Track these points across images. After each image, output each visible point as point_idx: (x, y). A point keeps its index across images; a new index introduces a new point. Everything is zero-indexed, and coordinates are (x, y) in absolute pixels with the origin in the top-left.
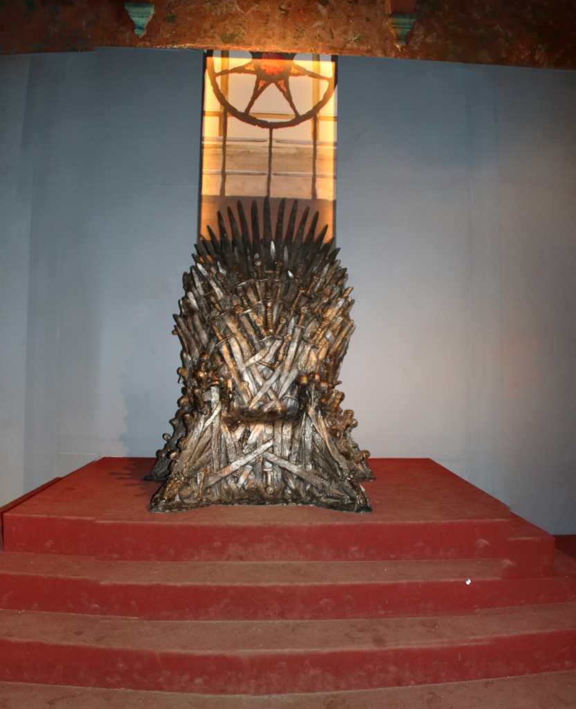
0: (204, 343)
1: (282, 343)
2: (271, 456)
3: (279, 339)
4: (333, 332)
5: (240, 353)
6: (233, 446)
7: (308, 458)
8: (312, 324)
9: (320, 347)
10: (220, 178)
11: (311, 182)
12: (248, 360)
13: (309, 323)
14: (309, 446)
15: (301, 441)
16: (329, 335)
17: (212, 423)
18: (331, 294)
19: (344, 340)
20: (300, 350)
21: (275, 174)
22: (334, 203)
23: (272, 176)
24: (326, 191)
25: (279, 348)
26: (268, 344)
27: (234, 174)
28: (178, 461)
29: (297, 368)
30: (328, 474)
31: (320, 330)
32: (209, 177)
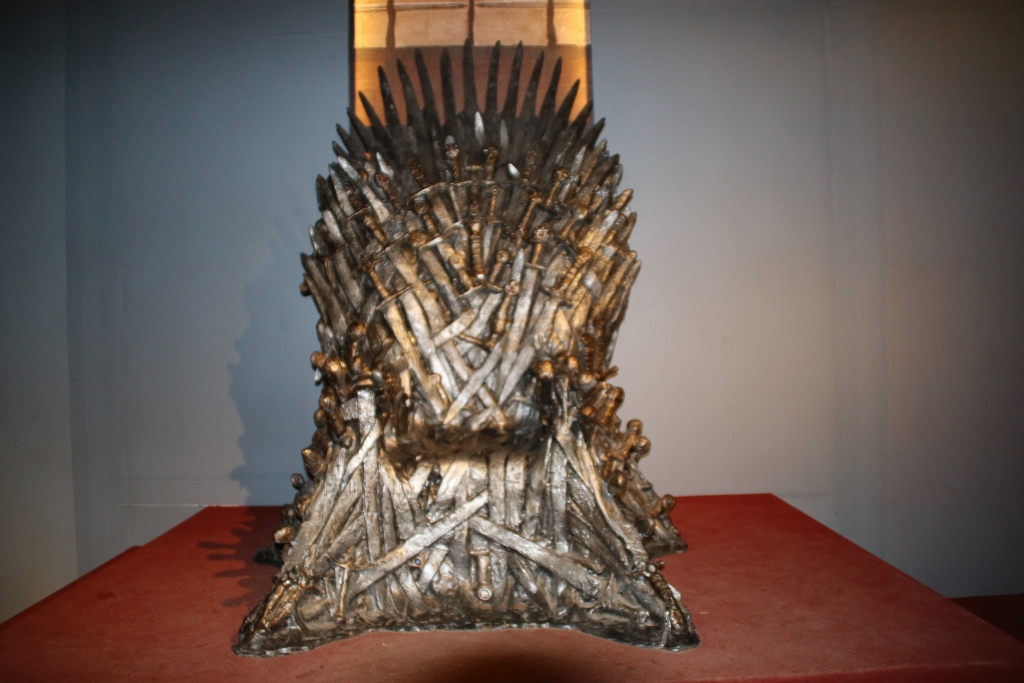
0: (356, 305)
1: (503, 299)
2: (485, 526)
3: (496, 292)
4: (599, 273)
5: (423, 321)
6: (407, 507)
7: (559, 527)
8: (558, 261)
9: (575, 304)
10: (385, 18)
11: (544, 16)
12: (438, 333)
13: (552, 260)
14: (561, 503)
15: (545, 495)
16: (591, 280)
17: (362, 464)
18: (591, 202)
19: (620, 288)
20: (537, 311)
21: (482, 6)
22: (588, 50)
23: (477, 10)
24: (573, 30)
25: (498, 308)
26: (476, 302)
27: (409, 9)
28: (293, 543)
29: (533, 345)
30: (602, 561)
31: (573, 270)
32: (366, 17)
